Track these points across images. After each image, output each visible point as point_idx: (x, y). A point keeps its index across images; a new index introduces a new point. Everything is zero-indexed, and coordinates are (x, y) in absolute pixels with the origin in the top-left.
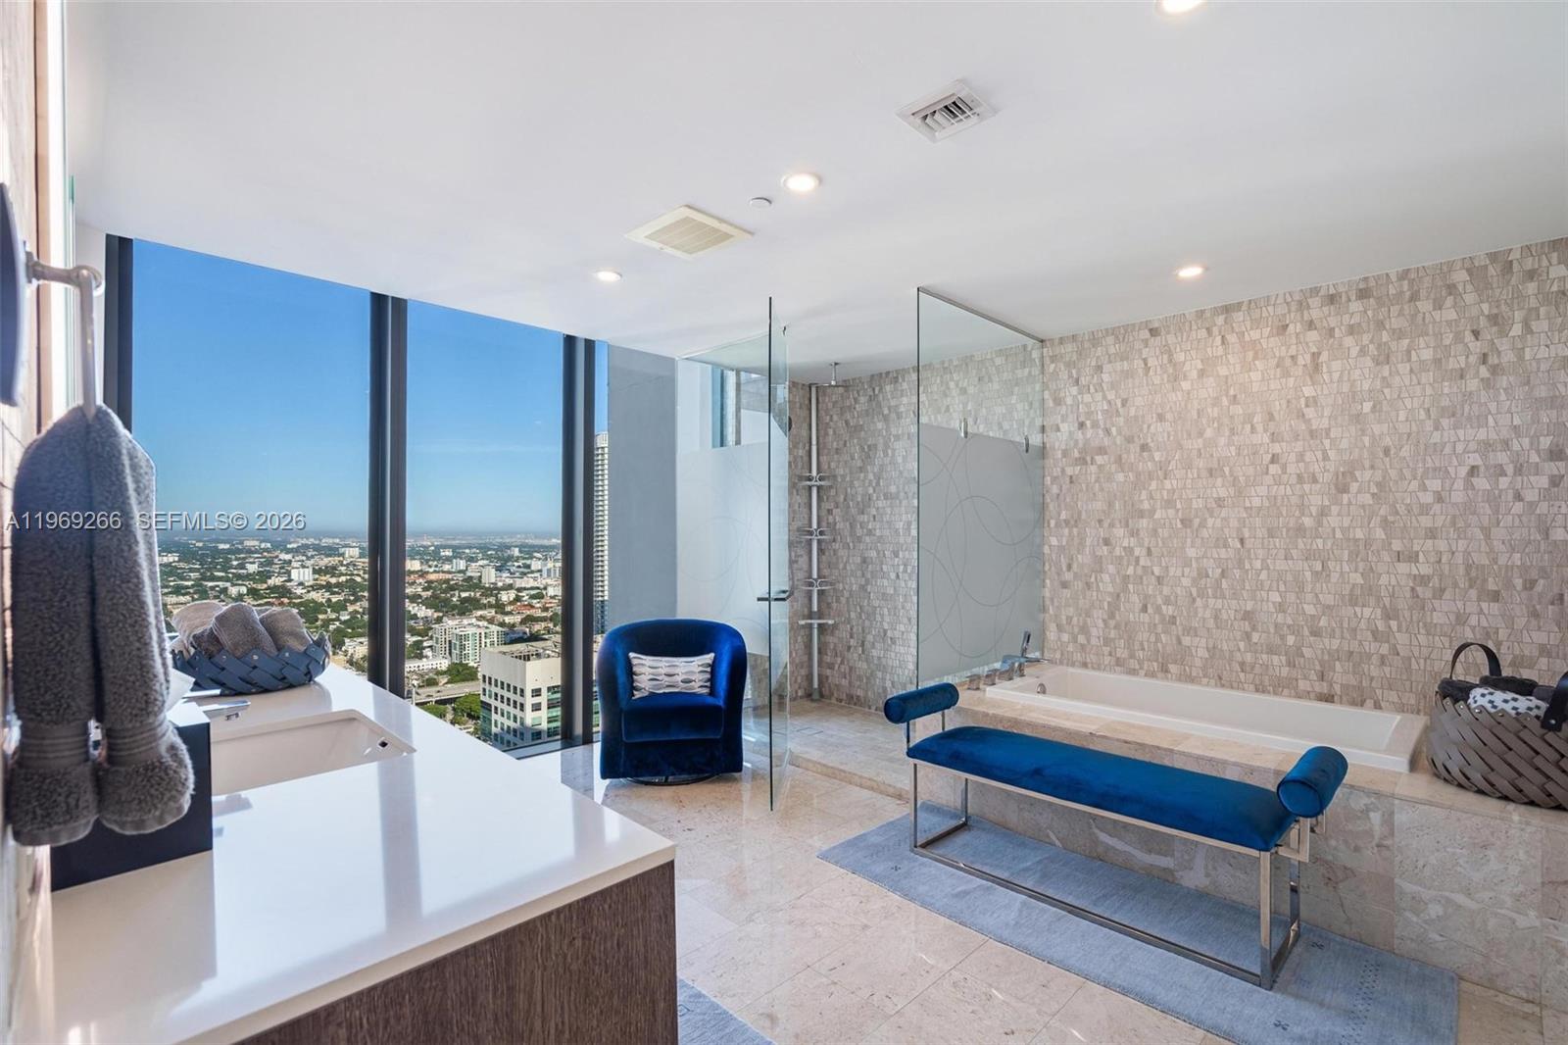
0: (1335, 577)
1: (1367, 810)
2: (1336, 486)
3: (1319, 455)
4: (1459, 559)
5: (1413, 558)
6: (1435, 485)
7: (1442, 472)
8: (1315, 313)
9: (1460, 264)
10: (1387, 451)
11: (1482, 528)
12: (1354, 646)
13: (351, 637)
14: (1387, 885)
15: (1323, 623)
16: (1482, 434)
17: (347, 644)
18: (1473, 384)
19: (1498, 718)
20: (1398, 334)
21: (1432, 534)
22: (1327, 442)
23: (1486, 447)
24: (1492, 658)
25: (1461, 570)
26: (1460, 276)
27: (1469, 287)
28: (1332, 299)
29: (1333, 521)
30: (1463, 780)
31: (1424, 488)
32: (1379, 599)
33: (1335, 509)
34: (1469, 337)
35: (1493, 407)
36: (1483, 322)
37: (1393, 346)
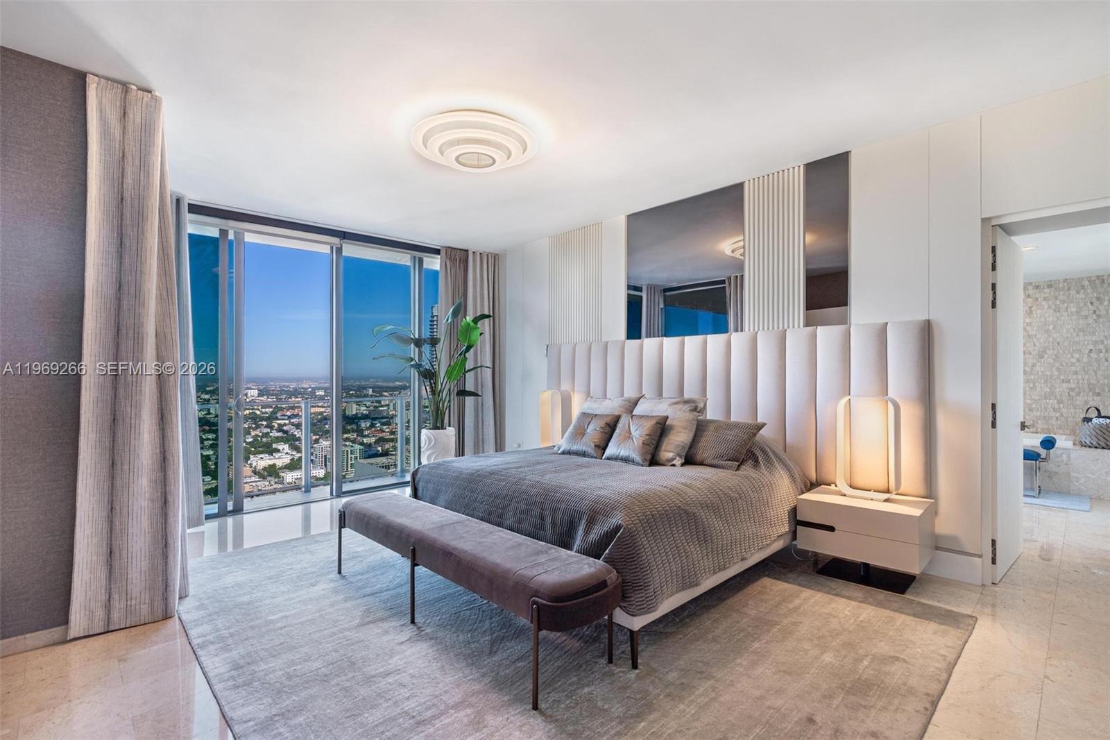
0: (1038, 389)
1: (1062, 454)
2: (1039, 355)
3: (1032, 344)
4: (1086, 381)
5: (1069, 382)
6: (1077, 356)
7: (1079, 351)
8: (1031, 292)
9: (1085, 279)
10: (1059, 344)
11: (1094, 371)
12: (1046, 414)
13: (254, 454)
14: (1068, 475)
15: (1034, 406)
16: (1094, 338)
17: (251, 459)
18: (1090, 321)
19: (1101, 426)
20: (1063, 302)
21: (1076, 373)
22: (1035, 340)
23: (1095, 343)
24: (1098, 410)
25: (1086, 386)
26: (1086, 283)
27: (1089, 287)
28: (1037, 287)
29: (1038, 368)
30: (1091, 445)
31: (1073, 357)
32: (1056, 397)
33: (1038, 364)
34: (1089, 304)
35: (1097, 329)
36: (1094, 299)
37: (1061, 305)
